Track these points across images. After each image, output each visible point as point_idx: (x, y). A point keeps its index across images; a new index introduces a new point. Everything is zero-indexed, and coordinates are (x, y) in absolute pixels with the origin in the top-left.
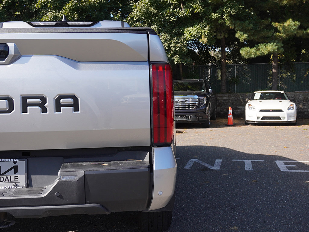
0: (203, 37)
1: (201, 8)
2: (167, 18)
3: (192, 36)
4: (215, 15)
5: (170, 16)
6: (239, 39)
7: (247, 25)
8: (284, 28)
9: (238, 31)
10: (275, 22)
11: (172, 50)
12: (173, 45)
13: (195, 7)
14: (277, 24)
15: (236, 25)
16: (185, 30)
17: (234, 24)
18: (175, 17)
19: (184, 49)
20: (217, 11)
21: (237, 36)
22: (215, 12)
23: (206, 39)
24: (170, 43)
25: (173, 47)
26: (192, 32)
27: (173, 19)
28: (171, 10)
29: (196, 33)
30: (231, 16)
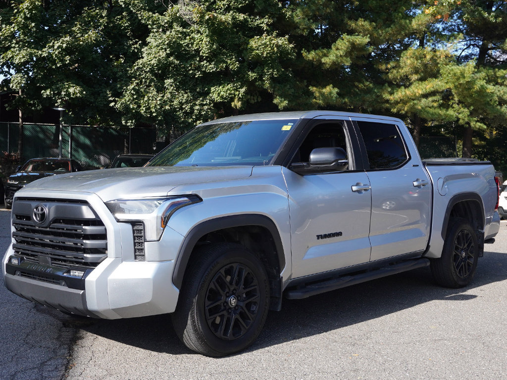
0: (236, 100)
1: (237, 64)
2: (191, 72)
3: (222, 97)
4: (252, 75)
5: (194, 70)
6: (278, 106)
7: (287, 90)
8: (322, 94)
9: (277, 96)
10: (313, 86)
11: (196, 115)
12: (197, 107)
13: (231, 63)
14: (314, 88)
15: (276, 89)
16: (213, 89)
17: (274, 88)
18: (201, 71)
19: (210, 113)
20: (255, 70)
21: (275, 101)
22: (253, 72)
23: (240, 103)
24: (192, 105)
25: (198, 110)
26: (222, 93)
27: (199, 74)
28: (197, 63)
29: (227, 95)
30: (272, 78)
